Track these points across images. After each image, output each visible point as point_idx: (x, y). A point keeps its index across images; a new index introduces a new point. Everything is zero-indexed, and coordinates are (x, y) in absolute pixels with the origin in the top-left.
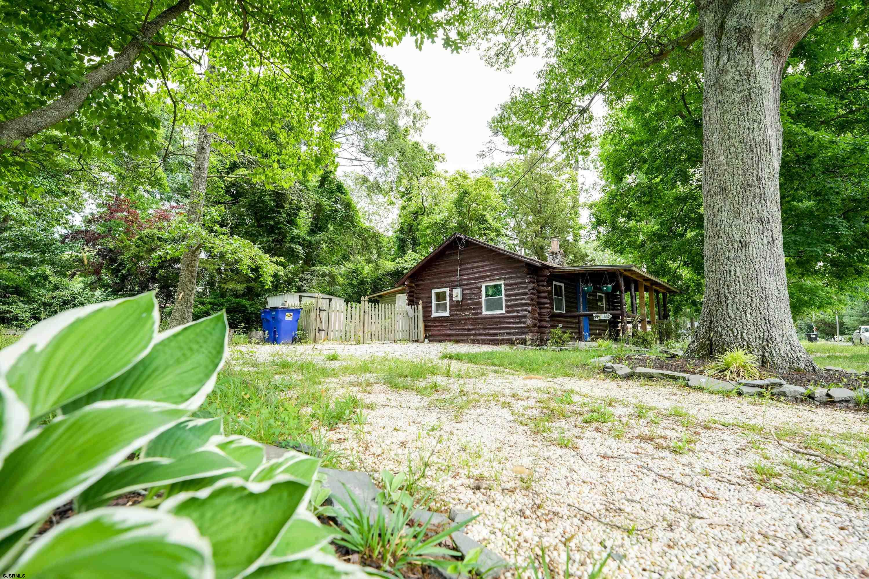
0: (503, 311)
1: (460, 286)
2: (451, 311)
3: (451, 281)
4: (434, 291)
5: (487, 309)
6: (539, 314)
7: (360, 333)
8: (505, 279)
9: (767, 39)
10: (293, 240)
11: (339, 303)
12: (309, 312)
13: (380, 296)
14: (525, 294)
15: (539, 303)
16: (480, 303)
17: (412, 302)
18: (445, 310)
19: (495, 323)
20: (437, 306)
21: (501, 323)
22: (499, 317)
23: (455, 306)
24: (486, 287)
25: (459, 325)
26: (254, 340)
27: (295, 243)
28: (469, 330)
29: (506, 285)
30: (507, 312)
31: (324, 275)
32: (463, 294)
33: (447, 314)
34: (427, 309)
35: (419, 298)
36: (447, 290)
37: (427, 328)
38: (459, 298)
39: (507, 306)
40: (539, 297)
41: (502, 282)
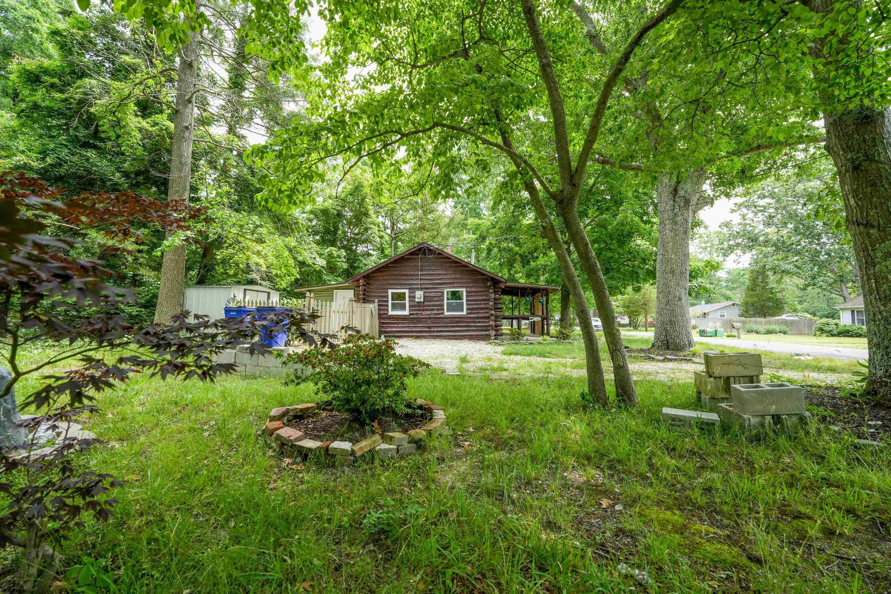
0: (464, 313)
1: (421, 289)
2: (410, 310)
3: (411, 284)
4: (390, 291)
15: (495, 308)
16: (442, 305)
17: (361, 299)
18: (404, 309)
19: (457, 322)
20: (395, 305)
21: (462, 322)
22: (460, 317)
23: (416, 306)
24: (448, 292)
25: (420, 322)
28: (429, 327)
29: (467, 292)
30: (468, 314)
32: (424, 297)
33: (406, 312)
34: (382, 306)
36: (405, 291)
37: (382, 325)
38: (421, 300)
39: (468, 309)
40: (495, 304)
41: (463, 290)
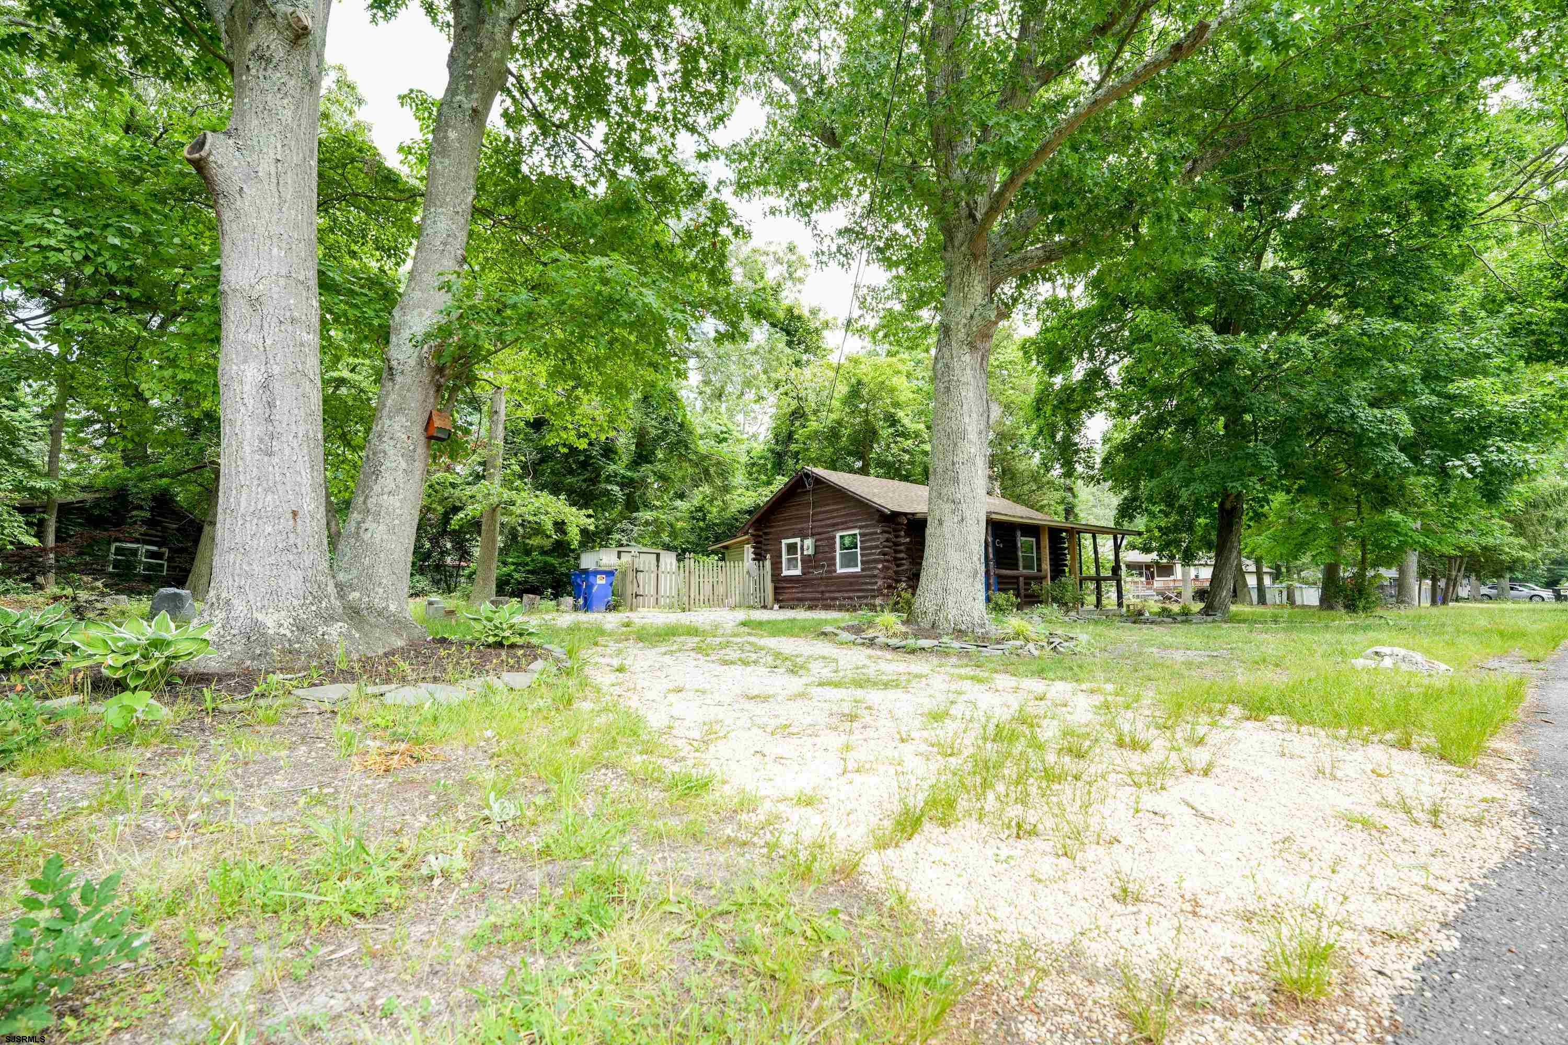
0: (858, 569)
1: (813, 535)
2: (802, 568)
3: (804, 529)
4: (784, 542)
5: (842, 567)
6: (896, 572)
7: (686, 599)
8: (860, 527)
9: (962, 335)
10: (608, 480)
11: (669, 559)
12: (624, 574)
13: (726, 547)
14: (877, 547)
15: (896, 559)
16: (834, 558)
17: (759, 557)
18: (796, 567)
19: (851, 584)
20: (789, 560)
21: (857, 583)
22: (853, 576)
23: (806, 562)
24: (842, 537)
25: (813, 586)
26: (562, 607)
27: (610, 483)
28: (823, 593)
29: (862, 535)
30: (862, 570)
31: (647, 523)
32: (816, 547)
33: (797, 572)
34: (777, 566)
35: (767, 551)
36: (798, 540)
37: (777, 590)
38: (810, 552)
39: (862, 563)
40: (896, 552)
41: (857, 531)
